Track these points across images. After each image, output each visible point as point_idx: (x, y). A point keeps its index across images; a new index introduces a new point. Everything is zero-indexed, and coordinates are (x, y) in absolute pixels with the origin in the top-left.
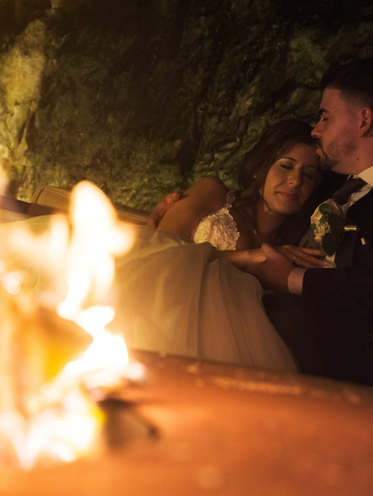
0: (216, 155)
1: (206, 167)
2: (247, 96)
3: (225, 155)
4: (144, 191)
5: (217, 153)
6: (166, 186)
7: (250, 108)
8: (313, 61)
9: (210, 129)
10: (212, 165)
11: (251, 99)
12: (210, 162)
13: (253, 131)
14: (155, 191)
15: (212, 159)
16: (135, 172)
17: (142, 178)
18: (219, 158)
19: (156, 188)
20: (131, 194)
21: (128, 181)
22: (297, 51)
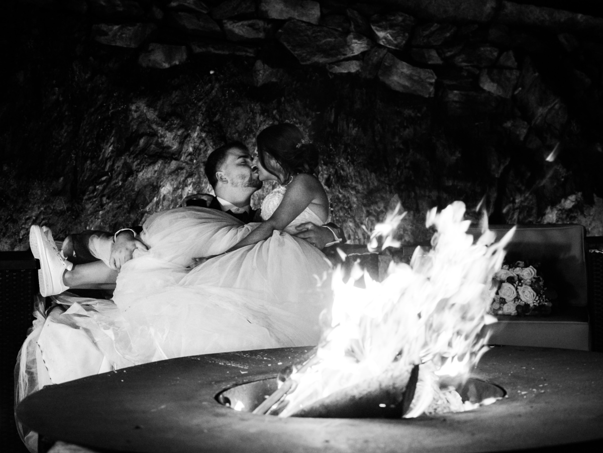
0: (97, 187)
1: (91, 195)
2: (109, 144)
3: (103, 185)
4: (42, 217)
5: (98, 185)
6: (59, 211)
7: (112, 151)
8: (148, 117)
9: (87, 169)
10: (95, 194)
11: (112, 146)
12: (93, 192)
13: (118, 167)
14: (51, 215)
15: (95, 190)
16: (34, 205)
17: (39, 208)
18: (100, 188)
19: (51, 214)
20: (32, 220)
21: (30, 211)
22: (136, 111)
